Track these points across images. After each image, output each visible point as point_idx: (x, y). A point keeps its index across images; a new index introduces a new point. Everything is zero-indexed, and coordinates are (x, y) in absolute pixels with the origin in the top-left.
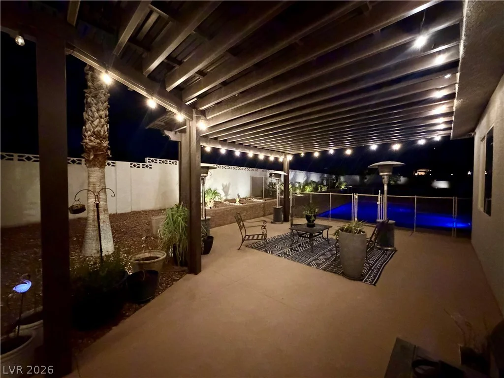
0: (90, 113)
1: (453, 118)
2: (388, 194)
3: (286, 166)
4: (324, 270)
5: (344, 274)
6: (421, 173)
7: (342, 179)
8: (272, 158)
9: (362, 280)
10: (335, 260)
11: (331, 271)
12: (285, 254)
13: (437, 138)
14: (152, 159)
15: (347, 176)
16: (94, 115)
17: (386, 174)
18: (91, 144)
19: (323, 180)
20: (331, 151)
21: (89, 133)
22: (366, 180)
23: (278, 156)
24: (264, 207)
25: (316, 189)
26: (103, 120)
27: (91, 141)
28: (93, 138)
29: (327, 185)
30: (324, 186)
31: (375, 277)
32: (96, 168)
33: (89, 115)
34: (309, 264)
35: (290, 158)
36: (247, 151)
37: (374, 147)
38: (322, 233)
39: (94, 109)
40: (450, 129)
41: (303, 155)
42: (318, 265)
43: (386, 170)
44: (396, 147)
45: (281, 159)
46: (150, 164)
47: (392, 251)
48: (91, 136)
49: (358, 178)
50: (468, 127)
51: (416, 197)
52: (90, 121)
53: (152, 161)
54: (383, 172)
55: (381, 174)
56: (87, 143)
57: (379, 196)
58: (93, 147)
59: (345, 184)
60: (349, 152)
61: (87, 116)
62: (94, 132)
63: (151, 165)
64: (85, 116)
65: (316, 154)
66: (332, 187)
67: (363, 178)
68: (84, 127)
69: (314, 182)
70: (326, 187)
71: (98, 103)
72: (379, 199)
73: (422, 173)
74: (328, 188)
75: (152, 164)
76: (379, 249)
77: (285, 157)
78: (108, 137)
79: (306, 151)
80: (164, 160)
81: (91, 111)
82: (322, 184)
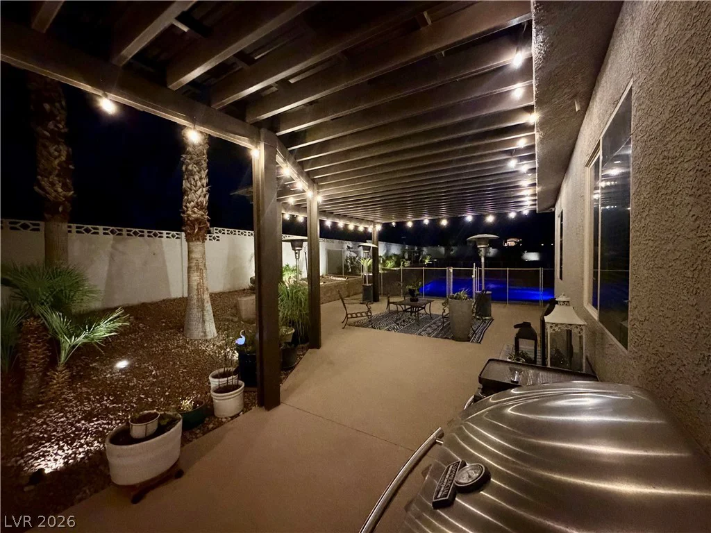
0: (193, 182)
1: (537, 198)
2: (485, 267)
3: (375, 236)
4: (435, 337)
5: (453, 338)
6: (511, 243)
7: (425, 250)
8: (361, 228)
9: (469, 341)
10: (442, 330)
11: (442, 337)
12: (394, 328)
13: (526, 212)
14: (219, 229)
15: (429, 247)
16: (196, 184)
17: (482, 246)
18: (194, 216)
19: (404, 253)
20: (426, 222)
21: (192, 203)
22: (452, 253)
23: (367, 226)
24: (348, 285)
25: (398, 264)
26: (204, 189)
27: (194, 213)
28: (196, 210)
29: (409, 259)
30: (407, 260)
31: (478, 338)
32: (198, 243)
33: (191, 184)
34: (420, 334)
35: (379, 228)
36: (337, 220)
37: (469, 218)
38: (424, 308)
39: (197, 177)
40: (535, 205)
41: (394, 224)
42: (429, 335)
43: (483, 243)
44: (490, 219)
45: (370, 229)
46: (217, 235)
47: (489, 320)
48: (194, 207)
49: (442, 250)
50: (550, 203)
51: (508, 269)
52: (193, 191)
53: (220, 232)
54: (480, 244)
55: (479, 246)
56: (189, 215)
57: (474, 269)
58: (197, 219)
59: (428, 257)
60: (444, 223)
61: (189, 185)
62: (197, 203)
63: (218, 237)
64: (185, 184)
65: (410, 224)
66: (416, 261)
67: (448, 250)
68: (186, 197)
69: (395, 255)
70: (409, 262)
71: (201, 170)
72: (474, 272)
73: (513, 244)
74: (411, 263)
75: (219, 235)
76: (478, 319)
77: (374, 227)
78: (208, 207)
79: (398, 221)
80: (232, 230)
81: (194, 179)
82: (404, 258)
